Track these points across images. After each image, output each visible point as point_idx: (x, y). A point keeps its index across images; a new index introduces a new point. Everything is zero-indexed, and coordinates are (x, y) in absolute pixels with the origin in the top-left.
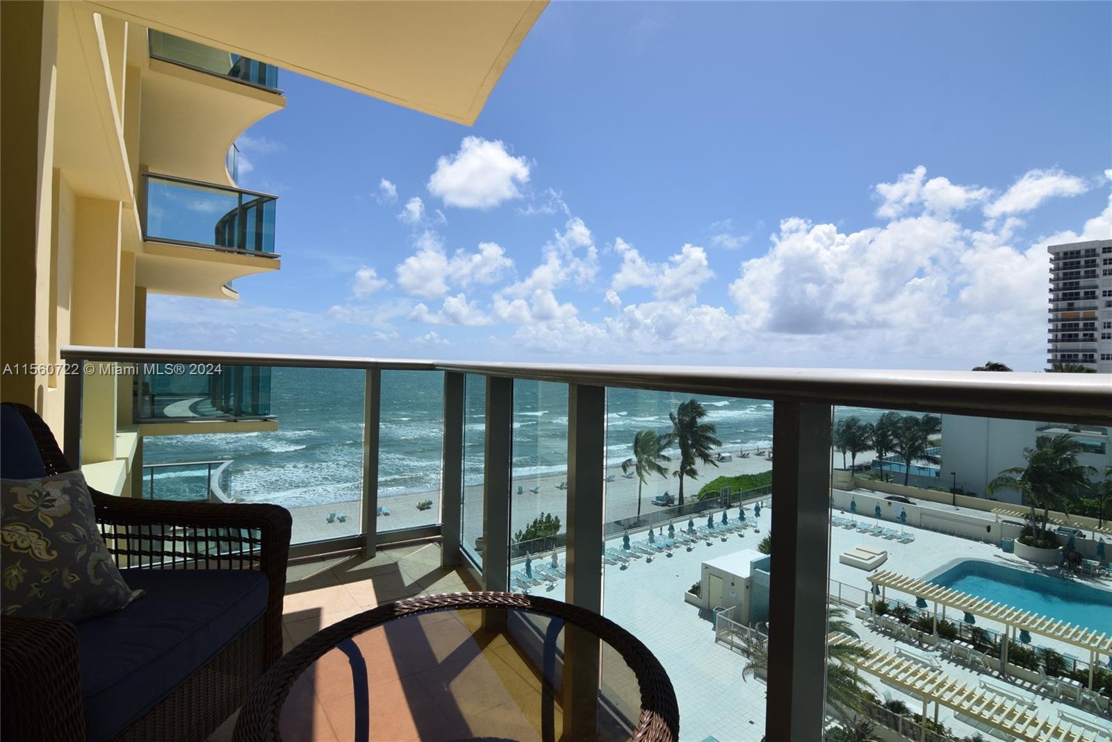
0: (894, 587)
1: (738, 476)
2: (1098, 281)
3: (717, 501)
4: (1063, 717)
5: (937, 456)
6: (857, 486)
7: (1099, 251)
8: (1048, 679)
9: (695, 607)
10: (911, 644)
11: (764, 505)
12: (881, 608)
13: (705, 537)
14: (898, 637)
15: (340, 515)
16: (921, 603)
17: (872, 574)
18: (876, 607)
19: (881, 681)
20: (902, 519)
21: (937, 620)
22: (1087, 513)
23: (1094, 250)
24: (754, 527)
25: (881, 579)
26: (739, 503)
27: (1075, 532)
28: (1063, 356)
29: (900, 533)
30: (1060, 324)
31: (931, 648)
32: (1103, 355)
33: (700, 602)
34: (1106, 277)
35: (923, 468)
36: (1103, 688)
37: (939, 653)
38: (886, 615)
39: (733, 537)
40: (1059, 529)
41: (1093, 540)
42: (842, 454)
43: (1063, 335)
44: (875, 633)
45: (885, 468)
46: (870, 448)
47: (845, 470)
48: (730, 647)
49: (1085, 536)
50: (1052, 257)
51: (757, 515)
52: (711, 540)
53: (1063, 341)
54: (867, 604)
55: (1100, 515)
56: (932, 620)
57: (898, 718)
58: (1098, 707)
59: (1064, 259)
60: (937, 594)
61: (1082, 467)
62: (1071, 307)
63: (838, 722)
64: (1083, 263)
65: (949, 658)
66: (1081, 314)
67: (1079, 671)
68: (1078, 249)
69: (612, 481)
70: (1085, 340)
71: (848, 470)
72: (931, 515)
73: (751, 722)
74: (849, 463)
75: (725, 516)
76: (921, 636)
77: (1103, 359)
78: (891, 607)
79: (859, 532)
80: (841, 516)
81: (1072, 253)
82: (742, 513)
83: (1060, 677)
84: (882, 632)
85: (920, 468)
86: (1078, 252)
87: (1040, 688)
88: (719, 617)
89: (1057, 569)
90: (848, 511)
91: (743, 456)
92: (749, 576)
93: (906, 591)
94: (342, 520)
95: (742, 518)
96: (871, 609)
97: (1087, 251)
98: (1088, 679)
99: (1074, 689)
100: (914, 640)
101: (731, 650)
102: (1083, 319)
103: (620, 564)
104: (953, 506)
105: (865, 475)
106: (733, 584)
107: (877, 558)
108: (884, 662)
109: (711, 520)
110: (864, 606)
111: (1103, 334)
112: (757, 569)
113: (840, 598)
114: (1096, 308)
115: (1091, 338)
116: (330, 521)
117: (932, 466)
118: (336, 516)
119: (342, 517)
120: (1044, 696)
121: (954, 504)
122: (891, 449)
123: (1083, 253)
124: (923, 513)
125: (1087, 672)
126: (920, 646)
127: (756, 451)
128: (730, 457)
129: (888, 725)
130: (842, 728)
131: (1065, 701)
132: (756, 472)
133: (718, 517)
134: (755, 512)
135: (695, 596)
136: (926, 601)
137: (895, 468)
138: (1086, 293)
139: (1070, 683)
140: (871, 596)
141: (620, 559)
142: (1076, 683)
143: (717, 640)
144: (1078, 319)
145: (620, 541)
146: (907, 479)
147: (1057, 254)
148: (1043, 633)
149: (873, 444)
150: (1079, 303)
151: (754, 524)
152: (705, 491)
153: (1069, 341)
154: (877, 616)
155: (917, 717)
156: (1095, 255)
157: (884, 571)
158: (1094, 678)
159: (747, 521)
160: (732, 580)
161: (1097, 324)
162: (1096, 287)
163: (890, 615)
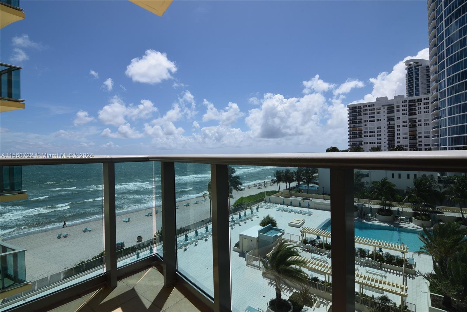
0: (309, 233)
1: (248, 196)
2: (362, 117)
3: (241, 207)
4: (367, 272)
5: (317, 182)
6: (291, 196)
7: (362, 107)
8: (361, 259)
9: (237, 253)
10: (316, 254)
11: (259, 206)
12: (305, 242)
13: (238, 223)
14: (312, 252)
15: (64, 234)
16: (318, 238)
17: (301, 229)
18: (304, 242)
19: (308, 270)
20: (308, 207)
21: (324, 243)
22: (365, 198)
23: (360, 106)
24: (256, 216)
25: (305, 231)
26: (250, 207)
27: (363, 205)
28: (353, 143)
29: (308, 212)
30: (351, 132)
31: (323, 254)
32: (365, 143)
33: (239, 250)
34: (364, 116)
35: (313, 187)
36: (378, 259)
37: (326, 256)
38: (307, 244)
39: (248, 221)
40: (358, 204)
41: (368, 207)
42: (285, 184)
43: (353, 136)
44: (304, 251)
45: (301, 188)
46: (295, 181)
47: (287, 190)
48: (252, 267)
49: (365, 206)
50: (348, 109)
51: (257, 211)
52: (241, 223)
53: (353, 138)
54: (300, 241)
55: (368, 198)
56: (323, 243)
57: (316, 283)
58: (377, 266)
59: (352, 109)
60: (324, 233)
61: (364, 182)
62: (354, 126)
63: (295, 289)
64: (357, 111)
65: (329, 257)
66: (358, 128)
67: (371, 254)
68: (356, 106)
69: (198, 203)
70: (359, 138)
71: (288, 190)
72: (317, 204)
73: (264, 297)
74: (288, 187)
75: (245, 213)
76: (319, 250)
77: (365, 144)
78: (309, 241)
79: (294, 213)
80: (287, 208)
81: (354, 107)
82: (252, 211)
83: (365, 258)
84: (306, 251)
85: (312, 187)
86: (356, 107)
87: (359, 263)
88: (247, 255)
89: (358, 219)
90: (289, 206)
91: (249, 188)
92: (258, 236)
93: (313, 234)
94: (66, 236)
95: (252, 213)
96: (302, 243)
97: (359, 107)
98: (373, 257)
99: (369, 261)
100: (317, 252)
101: (253, 268)
102: (359, 130)
103: (204, 239)
104: (324, 200)
105: (293, 191)
106: (252, 241)
107: (302, 222)
108: (310, 263)
109: (240, 216)
110: (299, 242)
111: (364, 135)
112: (261, 233)
113: (290, 240)
114: (362, 127)
115: (361, 137)
116: (59, 237)
117: (316, 186)
118: (62, 235)
119: (66, 235)
120: (361, 265)
121: (324, 199)
122: (302, 180)
123: (357, 107)
124: (315, 203)
125: (373, 254)
126: (319, 254)
127: (254, 186)
128: (244, 188)
129: (313, 287)
130: (297, 292)
131: (367, 266)
132: (255, 194)
133: (242, 213)
134: (256, 210)
135: (237, 248)
136: (320, 236)
137: (304, 188)
138: (359, 121)
139: (368, 259)
140: (301, 238)
141: (204, 237)
142: (370, 259)
143: (247, 264)
144: (357, 130)
145: (204, 229)
146: (308, 191)
147: (349, 108)
148: (359, 243)
149: (296, 179)
150: (357, 125)
151: (256, 215)
152: (236, 203)
153: (354, 138)
154: (304, 245)
155: (323, 282)
156: (361, 108)
157: (305, 227)
158: (375, 256)
159: (254, 214)
160: (251, 239)
161: (363, 132)
162: (362, 119)
163: (309, 244)
